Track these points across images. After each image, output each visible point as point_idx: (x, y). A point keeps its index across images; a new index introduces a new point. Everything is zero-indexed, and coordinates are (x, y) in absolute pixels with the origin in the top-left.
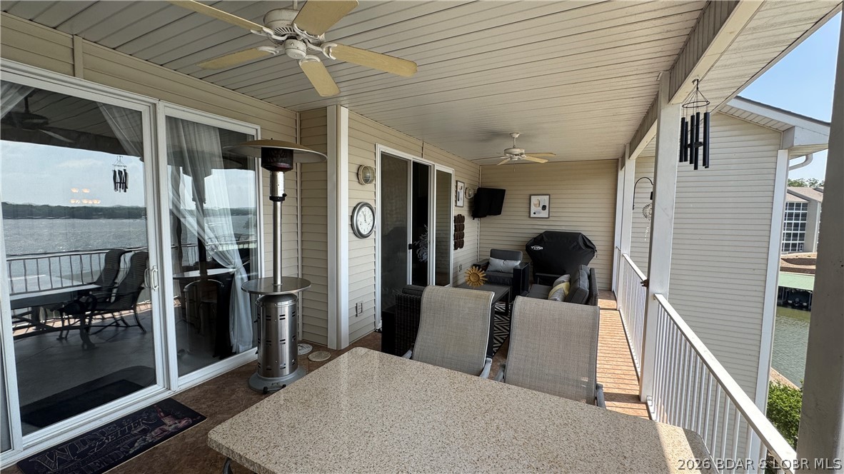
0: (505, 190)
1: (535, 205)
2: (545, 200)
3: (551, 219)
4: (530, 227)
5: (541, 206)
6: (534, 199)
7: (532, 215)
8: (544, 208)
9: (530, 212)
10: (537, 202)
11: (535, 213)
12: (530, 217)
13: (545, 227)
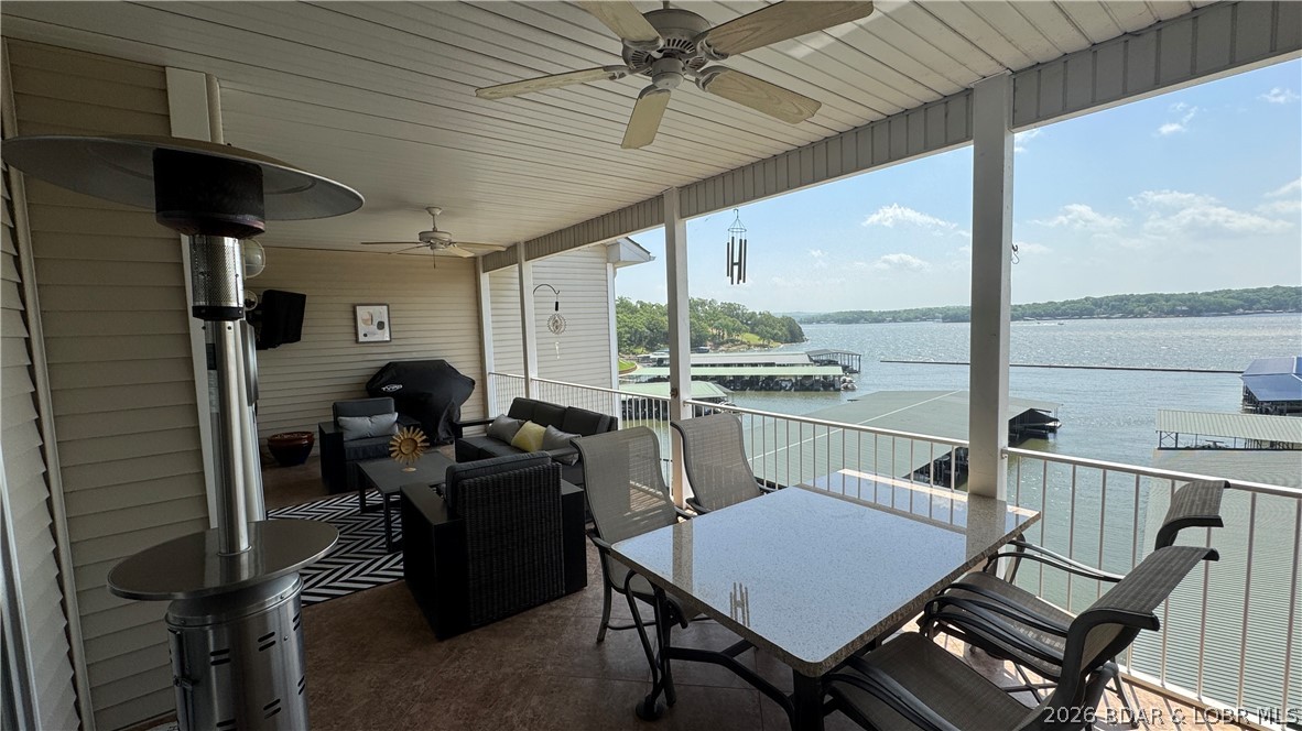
0: (304, 296)
1: (365, 321)
2: (381, 313)
3: (394, 342)
4: (360, 358)
5: (376, 323)
6: (362, 312)
7: (362, 338)
8: (381, 325)
9: (356, 334)
10: (368, 317)
11: (365, 335)
12: (357, 341)
13: (387, 357)
